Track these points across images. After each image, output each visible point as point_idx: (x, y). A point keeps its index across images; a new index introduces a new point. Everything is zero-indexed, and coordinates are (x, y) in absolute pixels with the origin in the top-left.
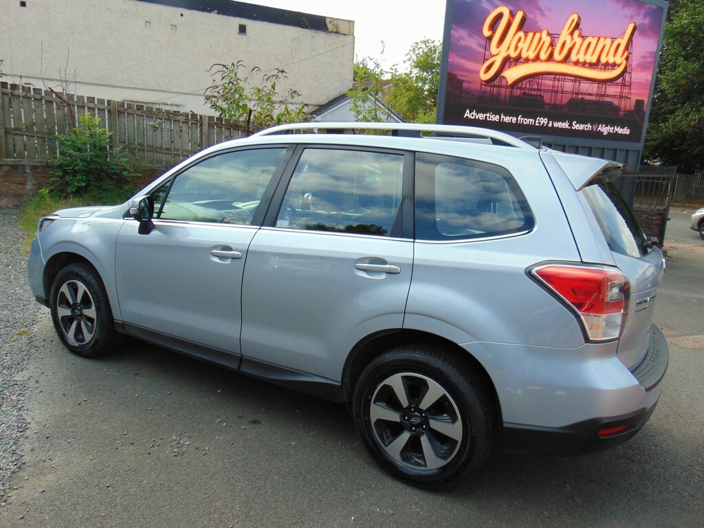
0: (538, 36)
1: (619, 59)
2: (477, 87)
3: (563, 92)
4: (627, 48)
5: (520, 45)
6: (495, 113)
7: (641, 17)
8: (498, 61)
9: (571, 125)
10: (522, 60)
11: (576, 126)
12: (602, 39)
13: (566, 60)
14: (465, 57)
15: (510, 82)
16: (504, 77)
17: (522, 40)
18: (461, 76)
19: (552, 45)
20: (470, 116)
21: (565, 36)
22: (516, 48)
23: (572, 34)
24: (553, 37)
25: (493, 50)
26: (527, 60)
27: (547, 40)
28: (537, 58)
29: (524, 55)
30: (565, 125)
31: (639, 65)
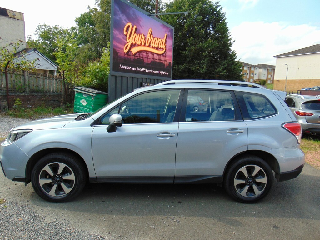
0: (141, 36)
1: (164, 47)
2: (123, 55)
3: (149, 58)
4: (165, 43)
5: (136, 39)
6: (130, 66)
7: (168, 32)
8: (129, 44)
9: (152, 71)
10: (136, 45)
11: (154, 72)
12: (159, 39)
13: (149, 46)
14: (119, 43)
15: (133, 54)
16: (131, 52)
17: (136, 37)
18: (118, 50)
19: (145, 40)
20: (122, 68)
21: (148, 37)
22: (135, 40)
23: (150, 36)
24: (145, 36)
25: (128, 40)
26: (138, 45)
27: (143, 37)
28: (141, 45)
29: (137, 43)
30: (150, 71)
31: (168, 49)
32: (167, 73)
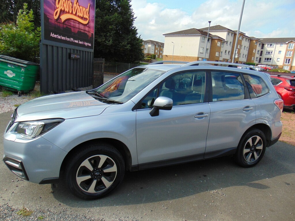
0: (68, 1)
1: (87, 17)
2: (53, 22)
3: (76, 28)
4: (89, 13)
5: (64, 5)
6: (60, 35)
7: (91, 2)
8: (59, 10)
9: (79, 42)
10: (65, 12)
11: (80, 43)
12: (83, 8)
13: (76, 15)
14: (49, 7)
15: (63, 21)
16: (61, 19)
17: (65, 3)
18: (49, 16)
19: (72, 7)
20: (52, 36)
21: (75, 5)
22: (63, 6)
23: (76, 4)
24: (72, 3)
25: (57, 6)
26: (66, 13)
27: (71, 4)
28: (69, 12)
29: (66, 10)
30: (76, 41)
31: (91, 20)
32: (90, 45)
